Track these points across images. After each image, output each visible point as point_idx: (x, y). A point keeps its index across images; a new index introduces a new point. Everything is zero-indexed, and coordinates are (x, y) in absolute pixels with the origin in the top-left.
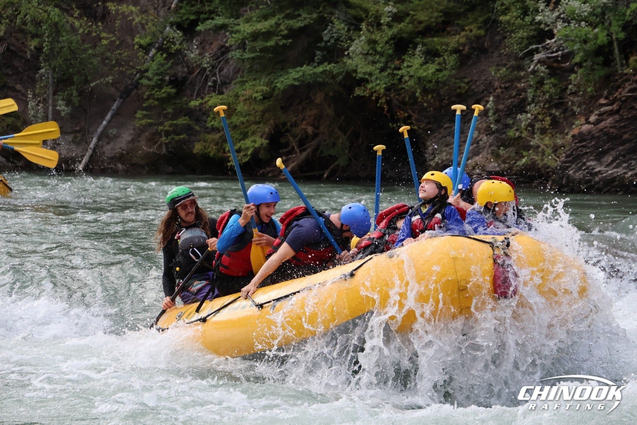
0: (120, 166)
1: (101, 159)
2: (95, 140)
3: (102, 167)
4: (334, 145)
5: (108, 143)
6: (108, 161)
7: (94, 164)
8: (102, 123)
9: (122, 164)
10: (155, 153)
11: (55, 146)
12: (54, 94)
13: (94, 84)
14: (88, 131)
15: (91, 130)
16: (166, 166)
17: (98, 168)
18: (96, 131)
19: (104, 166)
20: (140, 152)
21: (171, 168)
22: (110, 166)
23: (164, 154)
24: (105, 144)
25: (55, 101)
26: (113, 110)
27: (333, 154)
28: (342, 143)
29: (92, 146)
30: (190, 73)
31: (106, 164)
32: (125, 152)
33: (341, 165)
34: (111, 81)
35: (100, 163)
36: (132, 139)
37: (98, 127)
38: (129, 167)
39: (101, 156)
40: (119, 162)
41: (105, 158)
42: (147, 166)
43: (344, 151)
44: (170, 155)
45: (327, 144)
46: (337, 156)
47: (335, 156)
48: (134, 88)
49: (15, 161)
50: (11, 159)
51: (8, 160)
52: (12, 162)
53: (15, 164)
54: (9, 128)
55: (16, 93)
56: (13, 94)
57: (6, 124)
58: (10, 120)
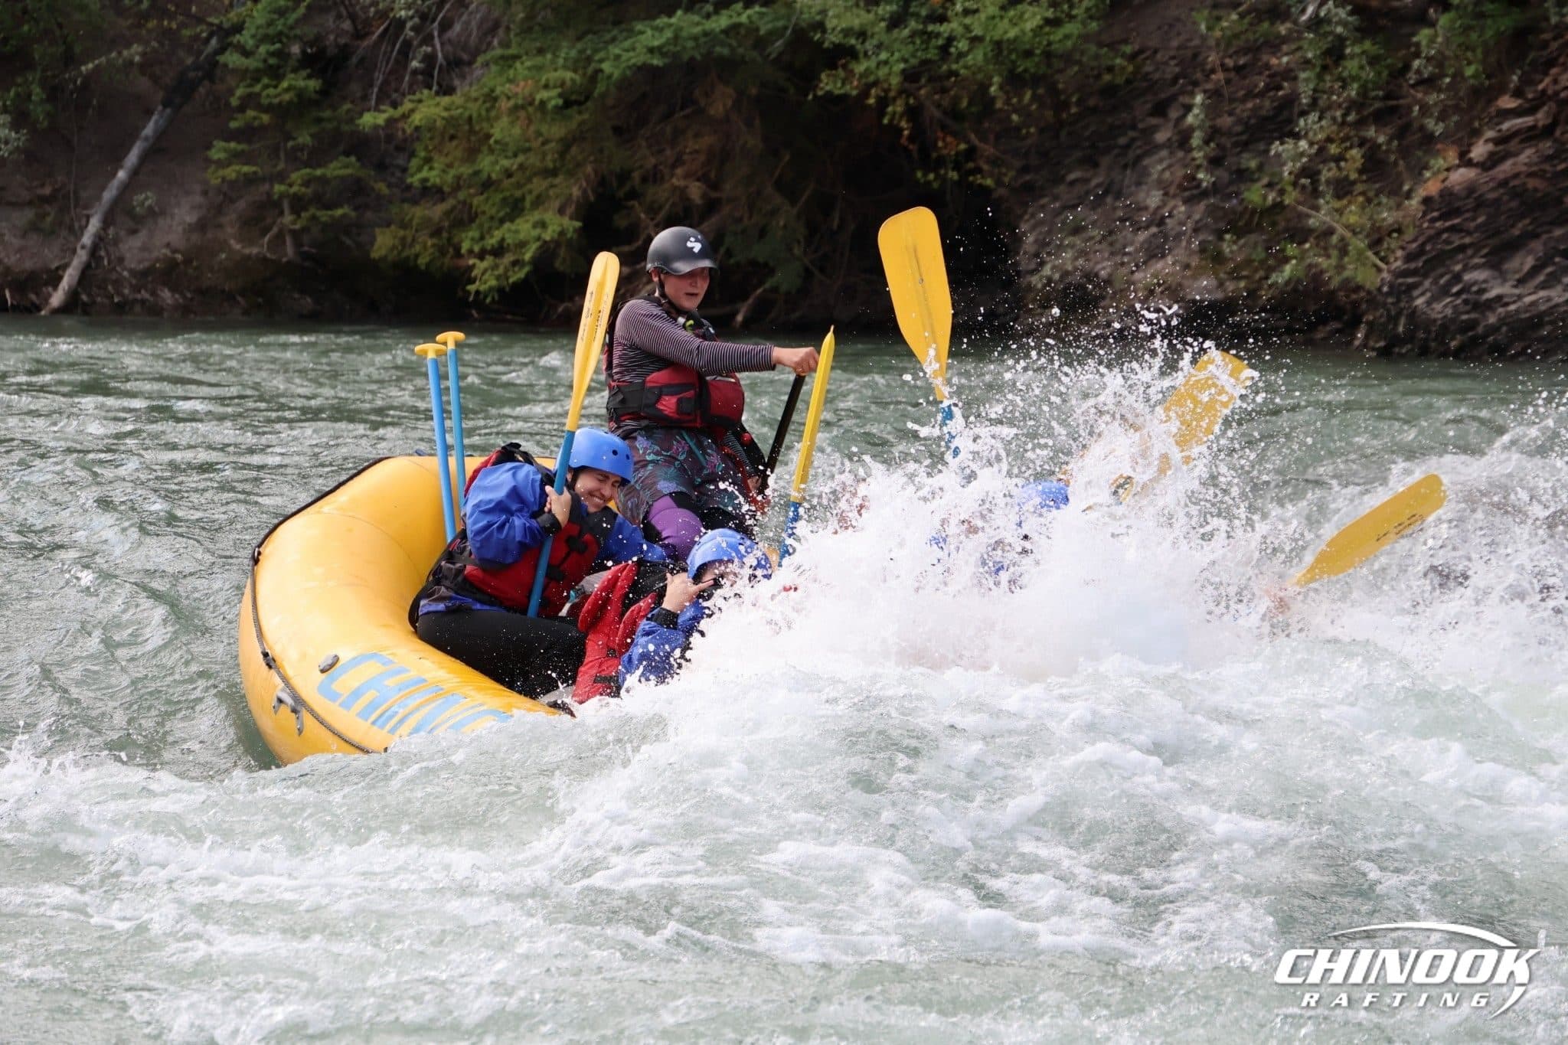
0: (166, 295)
1: (114, 276)
2: (94, 224)
3: (116, 300)
4: (763, 233)
5: (134, 232)
6: (134, 281)
7: (95, 290)
8: (114, 174)
9: (173, 290)
10: (265, 259)
14: (77, 198)
15: (83, 194)
16: (296, 296)
17: (106, 301)
18: (99, 198)
19: (121, 295)
20: (223, 256)
21: (309, 300)
22: (139, 296)
23: (288, 262)
24: (122, 233)
26: (146, 139)
27: (761, 260)
28: (785, 226)
29: (87, 239)
30: (359, 35)
31: (126, 291)
32: (179, 257)
33: (784, 288)
34: (137, 59)
35: (110, 288)
36: (200, 220)
37: (103, 188)
38: (192, 299)
39: (114, 269)
40: (165, 284)
41: (125, 273)
42: (243, 296)
43: (790, 249)
44: (307, 264)
45: (743, 232)
46: (771, 264)
47: (766, 265)
48: (204, 77)
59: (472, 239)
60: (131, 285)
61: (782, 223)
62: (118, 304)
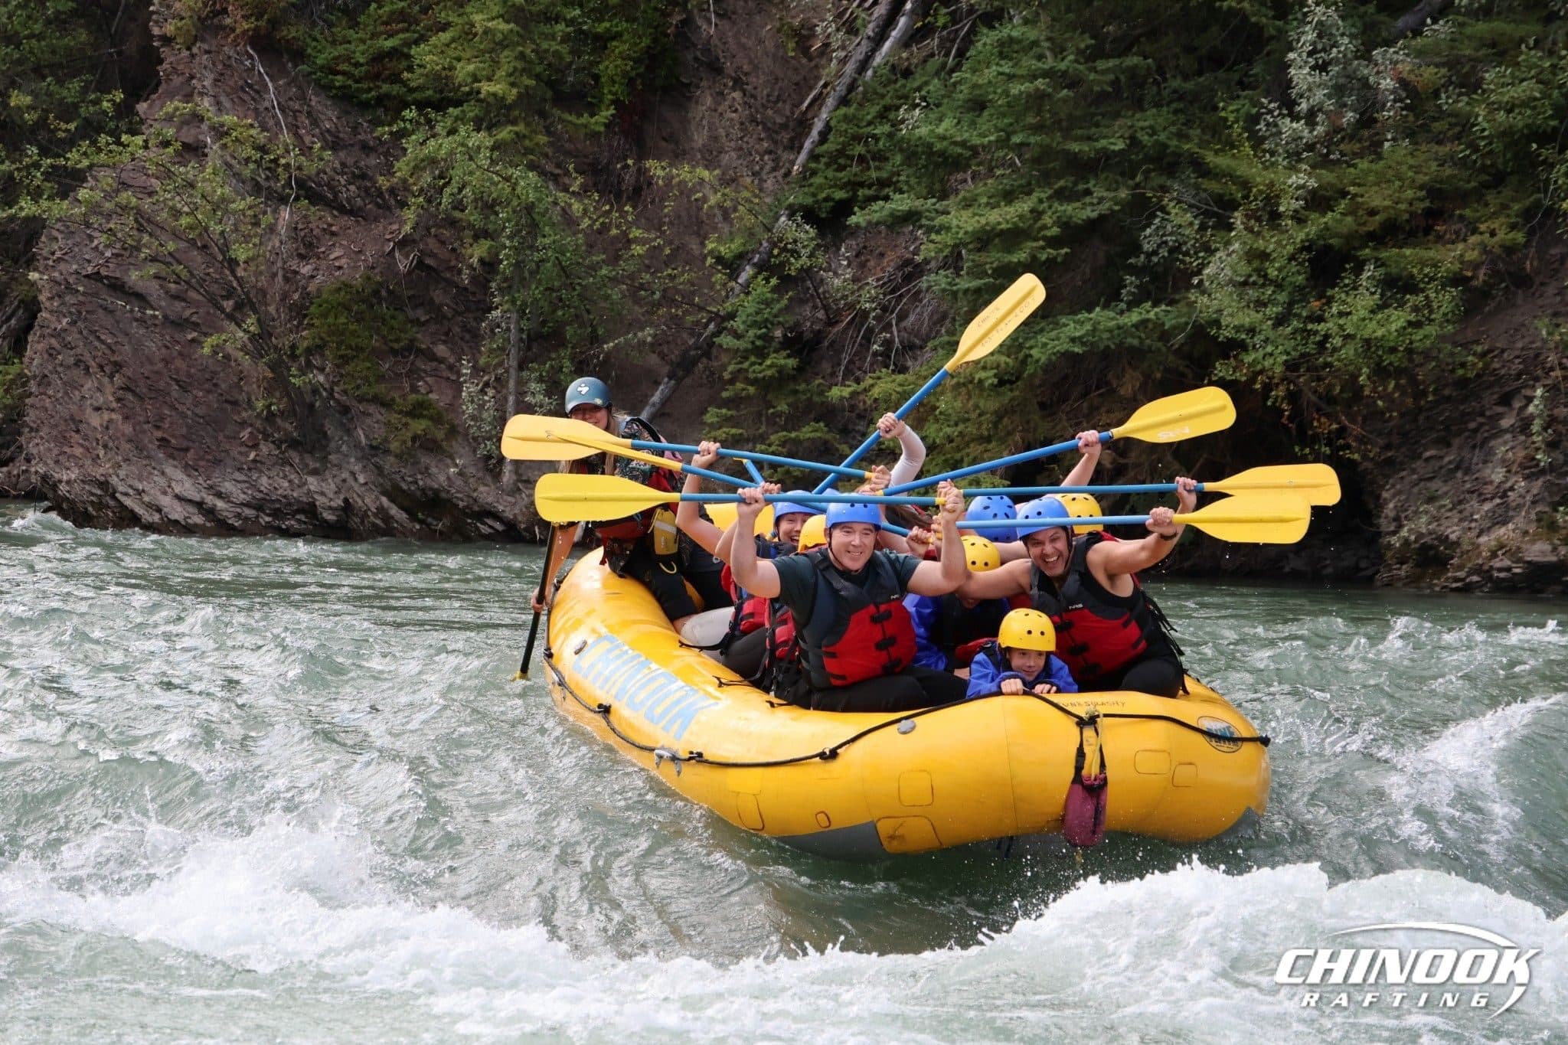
11: (520, 485)
12: (521, 367)
13: (611, 345)
25: (521, 382)
26: (654, 405)
30: (831, 323)
34: (649, 339)
48: (703, 355)
49: (430, 520)
50: (420, 515)
51: (413, 517)
52: (421, 522)
53: (428, 525)
54: (417, 444)
55: (434, 364)
56: (428, 366)
57: (410, 434)
58: (419, 426)
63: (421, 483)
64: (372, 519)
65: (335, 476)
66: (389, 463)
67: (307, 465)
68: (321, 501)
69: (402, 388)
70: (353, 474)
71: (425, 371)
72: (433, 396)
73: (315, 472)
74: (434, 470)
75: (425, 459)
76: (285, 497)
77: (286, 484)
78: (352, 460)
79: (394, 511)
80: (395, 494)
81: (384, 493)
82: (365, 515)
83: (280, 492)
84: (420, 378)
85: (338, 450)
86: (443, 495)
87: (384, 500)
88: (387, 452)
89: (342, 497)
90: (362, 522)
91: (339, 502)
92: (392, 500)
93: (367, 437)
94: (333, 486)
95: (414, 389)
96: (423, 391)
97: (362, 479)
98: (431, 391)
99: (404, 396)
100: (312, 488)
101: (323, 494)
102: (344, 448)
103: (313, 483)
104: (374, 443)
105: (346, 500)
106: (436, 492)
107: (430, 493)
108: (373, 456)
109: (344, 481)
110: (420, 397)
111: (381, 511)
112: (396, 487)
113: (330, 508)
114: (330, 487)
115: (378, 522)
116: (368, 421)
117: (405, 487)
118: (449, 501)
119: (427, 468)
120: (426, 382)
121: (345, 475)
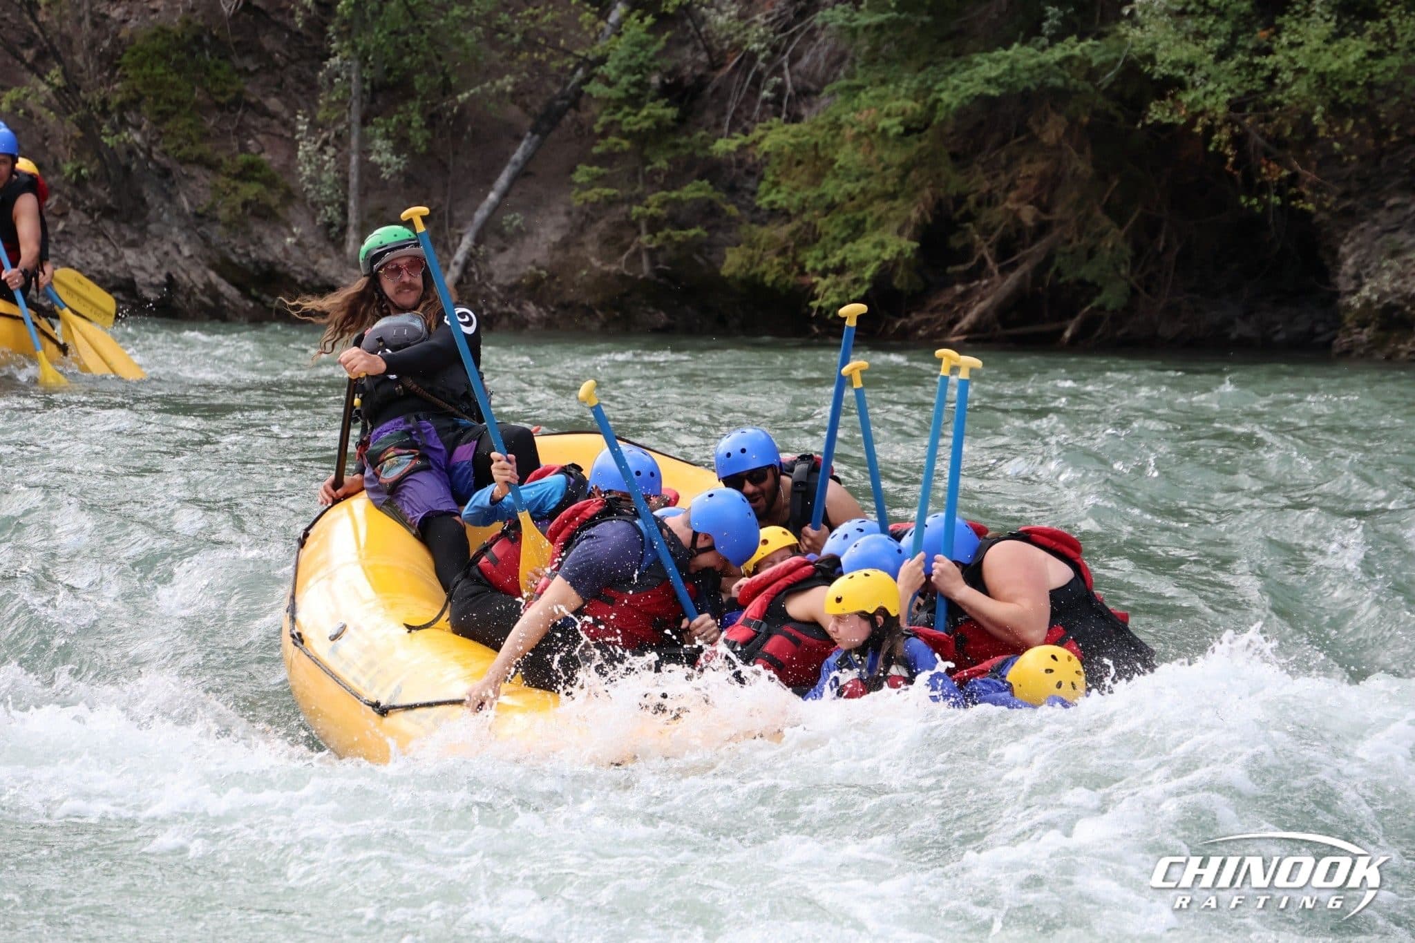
0: (531, 309)
1: (484, 290)
2: (467, 242)
3: (485, 313)
4: (1091, 253)
5: (502, 250)
6: (501, 296)
8: (486, 195)
9: (538, 303)
10: (623, 275)
12: (365, 121)
13: (466, 95)
14: (451, 218)
15: (457, 214)
16: (651, 310)
18: (471, 218)
19: (490, 308)
20: (584, 272)
21: (663, 314)
22: (506, 310)
23: (644, 279)
24: (492, 251)
25: (365, 140)
26: (516, 163)
27: (1089, 279)
28: (1113, 248)
29: (459, 256)
30: (714, 67)
31: (494, 305)
32: (544, 273)
33: (1110, 306)
34: (509, 88)
35: (480, 302)
36: (563, 239)
37: (475, 209)
38: (554, 313)
39: (484, 284)
40: (530, 299)
41: (494, 289)
42: (602, 310)
43: (1117, 269)
44: (661, 280)
45: (1073, 253)
46: (1099, 284)
47: (1093, 284)
48: (570, 106)
49: (265, 297)
50: (254, 292)
51: (246, 294)
52: (255, 299)
53: (263, 303)
54: (249, 210)
55: (265, 120)
56: (260, 122)
57: (239, 200)
58: (250, 190)
59: (816, 259)
60: (499, 300)
61: (1110, 245)
62: (486, 317)
63: (253, 255)
64: (199, 296)
65: (155, 249)
66: (217, 233)
67: (124, 236)
68: (140, 277)
69: (229, 148)
70: (176, 246)
71: (255, 128)
72: (265, 157)
73: (132, 244)
74: (268, 240)
75: (258, 228)
76: (100, 272)
77: (100, 258)
78: (175, 230)
79: (224, 287)
80: (225, 268)
81: (212, 267)
82: (191, 293)
83: (93, 267)
84: (250, 136)
85: (159, 219)
86: (279, 268)
87: (213, 275)
88: (215, 220)
89: (164, 271)
90: (188, 300)
91: (162, 278)
92: (221, 274)
93: (191, 203)
94: (154, 260)
95: (244, 149)
96: (254, 150)
97: (186, 251)
98: (263, 151)
99: (232, 157)
100: (130, 262)
101: (142, 269)
102: (165, 216)
103: (131, 257)
104: (200, 210)
105: (169, 276)
106: (271, 265)
107: (264, 266)
108: (199, 225)
109: (166, 254)
110: (250, 158)
111: (210, 288)
112: (227, 261)
113: (151, 285)
114: (150, 261)
115: (206, 299)
116: (192, 185)
117: (235, 259)
118: (286, 275)
119: (260, 238)
120: (257, 141)
121: (167, 247)
